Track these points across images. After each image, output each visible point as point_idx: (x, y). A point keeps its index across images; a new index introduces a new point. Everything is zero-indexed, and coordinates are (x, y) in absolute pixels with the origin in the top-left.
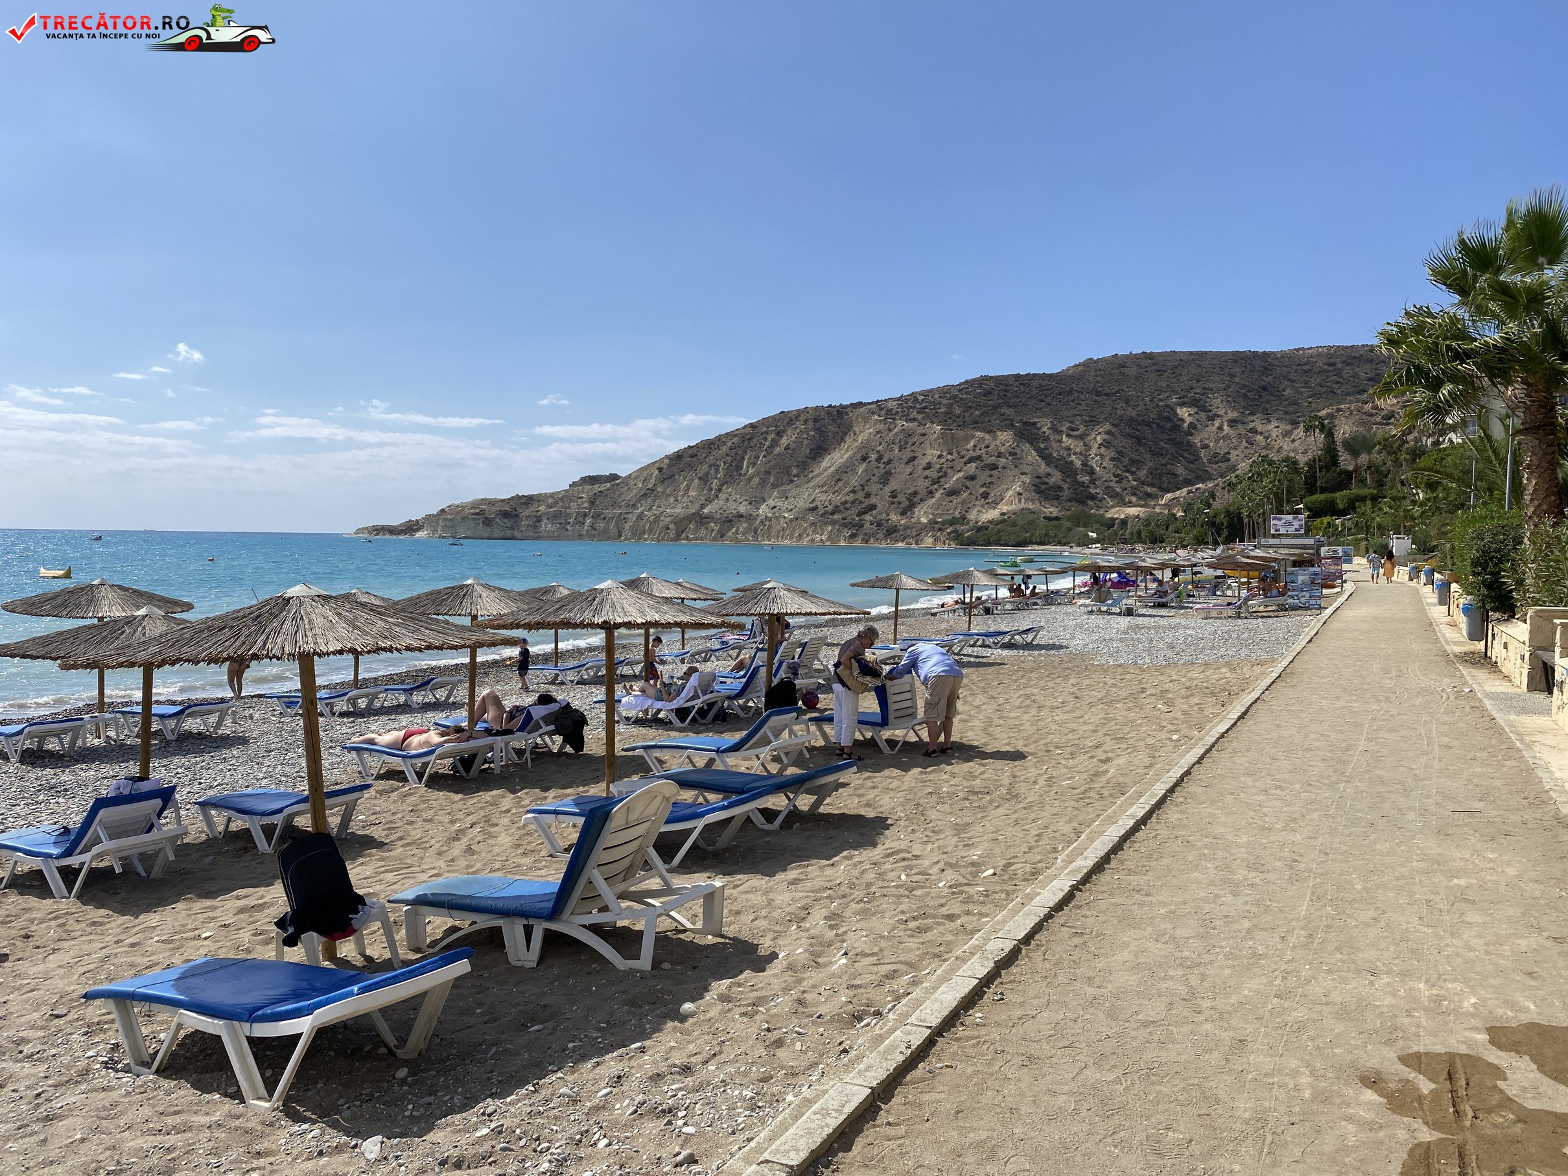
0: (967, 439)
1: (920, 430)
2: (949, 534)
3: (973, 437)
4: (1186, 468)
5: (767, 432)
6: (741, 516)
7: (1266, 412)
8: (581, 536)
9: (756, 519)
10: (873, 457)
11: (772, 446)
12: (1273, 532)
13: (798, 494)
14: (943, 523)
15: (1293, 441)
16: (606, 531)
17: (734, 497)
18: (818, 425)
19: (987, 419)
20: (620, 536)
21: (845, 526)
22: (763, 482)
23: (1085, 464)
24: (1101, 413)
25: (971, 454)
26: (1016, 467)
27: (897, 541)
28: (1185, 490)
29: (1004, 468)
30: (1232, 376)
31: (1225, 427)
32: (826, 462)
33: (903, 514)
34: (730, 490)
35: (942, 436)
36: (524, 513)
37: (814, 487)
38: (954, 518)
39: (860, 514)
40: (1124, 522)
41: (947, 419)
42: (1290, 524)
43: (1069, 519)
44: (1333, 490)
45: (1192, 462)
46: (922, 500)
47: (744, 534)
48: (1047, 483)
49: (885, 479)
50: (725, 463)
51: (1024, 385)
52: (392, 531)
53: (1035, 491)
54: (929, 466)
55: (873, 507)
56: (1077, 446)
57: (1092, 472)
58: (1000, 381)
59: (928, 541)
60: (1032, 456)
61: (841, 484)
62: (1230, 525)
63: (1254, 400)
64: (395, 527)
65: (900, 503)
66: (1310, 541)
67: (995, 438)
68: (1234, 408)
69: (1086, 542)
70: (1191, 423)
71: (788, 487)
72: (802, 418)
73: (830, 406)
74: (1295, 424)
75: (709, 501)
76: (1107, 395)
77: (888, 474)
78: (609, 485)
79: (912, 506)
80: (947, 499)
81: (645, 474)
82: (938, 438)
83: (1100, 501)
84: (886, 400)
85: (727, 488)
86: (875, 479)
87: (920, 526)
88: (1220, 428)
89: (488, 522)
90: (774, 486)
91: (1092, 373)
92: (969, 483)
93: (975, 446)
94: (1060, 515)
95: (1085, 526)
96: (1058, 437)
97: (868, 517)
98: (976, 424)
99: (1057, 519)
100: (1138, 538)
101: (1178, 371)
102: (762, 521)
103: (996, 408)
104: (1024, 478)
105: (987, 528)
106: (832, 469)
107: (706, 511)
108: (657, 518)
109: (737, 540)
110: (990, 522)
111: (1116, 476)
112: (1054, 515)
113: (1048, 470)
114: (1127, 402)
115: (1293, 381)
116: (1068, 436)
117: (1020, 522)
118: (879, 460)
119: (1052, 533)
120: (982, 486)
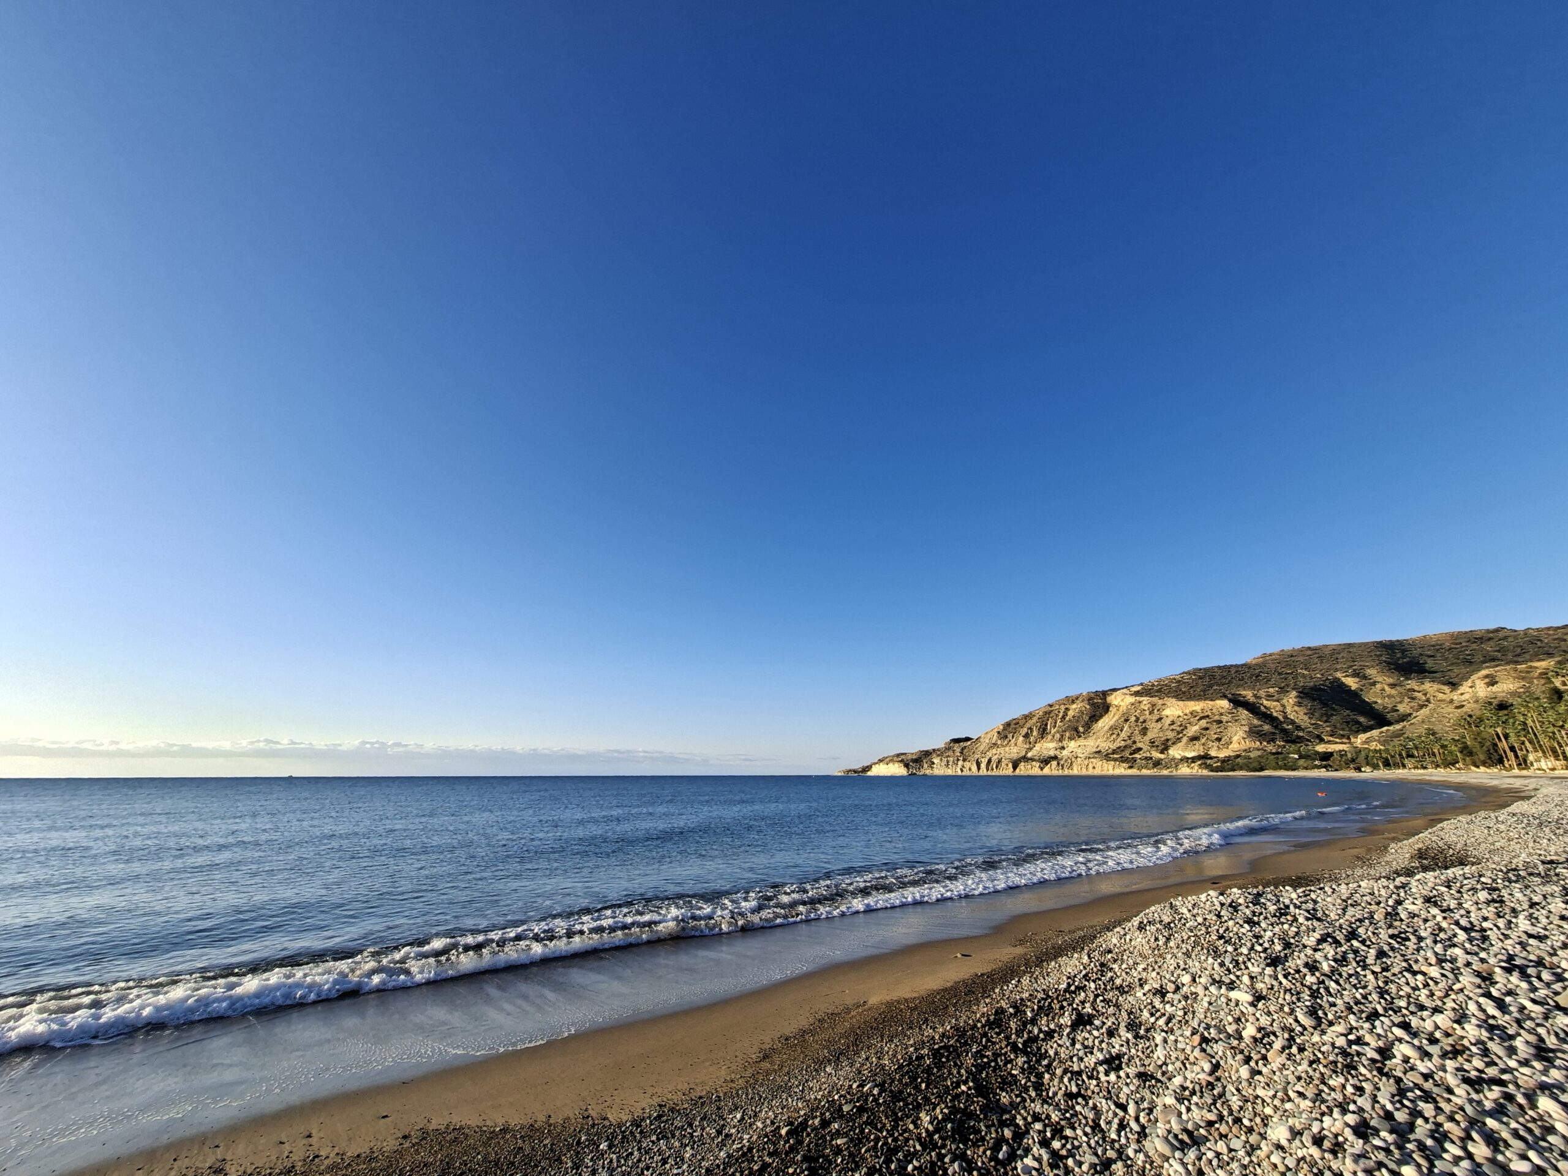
1: (1161, 702)
3: (1199, 704)
5: (1059, 709)
6: (1052, 757)
10: (1133, 719)
11: (1064, 715)
18: (1090, 703)
19: (1206, 693)
21: (1123, 762)
22: (1062, 737)
23: (1285, 717)
24: (1287, 686)
25: (1201, 714)
26: (1236, 721)
28: (1375, 731)
31: (1387, 689)
32: (1101, 723)
36: (925, 758)
37: (1096, 739)
38: (1200, 755)
39: (1132, 754)
40: (1333, 754)
41: (1178, 695)
45: (1370, 714)
47: (1055, 768)
48: (1262, 731)
49: (1144, 731)
50: (1036, 726)
51: (1226, 672)
53: (1254, 736)
54: (1172, 723)
55: (1140, 749)
56: (1276, 706)
57: (1293, 722)
58: (1206, 670)
60: (1246, 714)
61: (1114, 736)
64: (857, 770)
65: (1158, 746)
67: (1215, 704)
70: (1357, 688)
71: (1079, 739)
72: (1080, 699)
77: (1146, 729)
78: (969, 743)
79: (1167, 748)
80: (1192, 743)
83: (1308, 741)
85: (1040, 741)
88: (1383, 690)
90: (1070, 739)
91: (1271, 662)
93: (1202, 709)
94: (1279, 751)
96: (1261, 700)
97: (1138, 756)
98: (1199, 696)
102: (1066, 760)
103: (1210, 687)
104: (1244, 728)
105: (1227, 761)
106: (1106, 727)
110: (1227, 757)
111: (1313, 724)
112: (1276, 750)
113: (1261, 722)
114: (1304, 678)
116: (1268, 700)
117: (1251, 756)
119: (1281, 763)
120: (1215, 734)
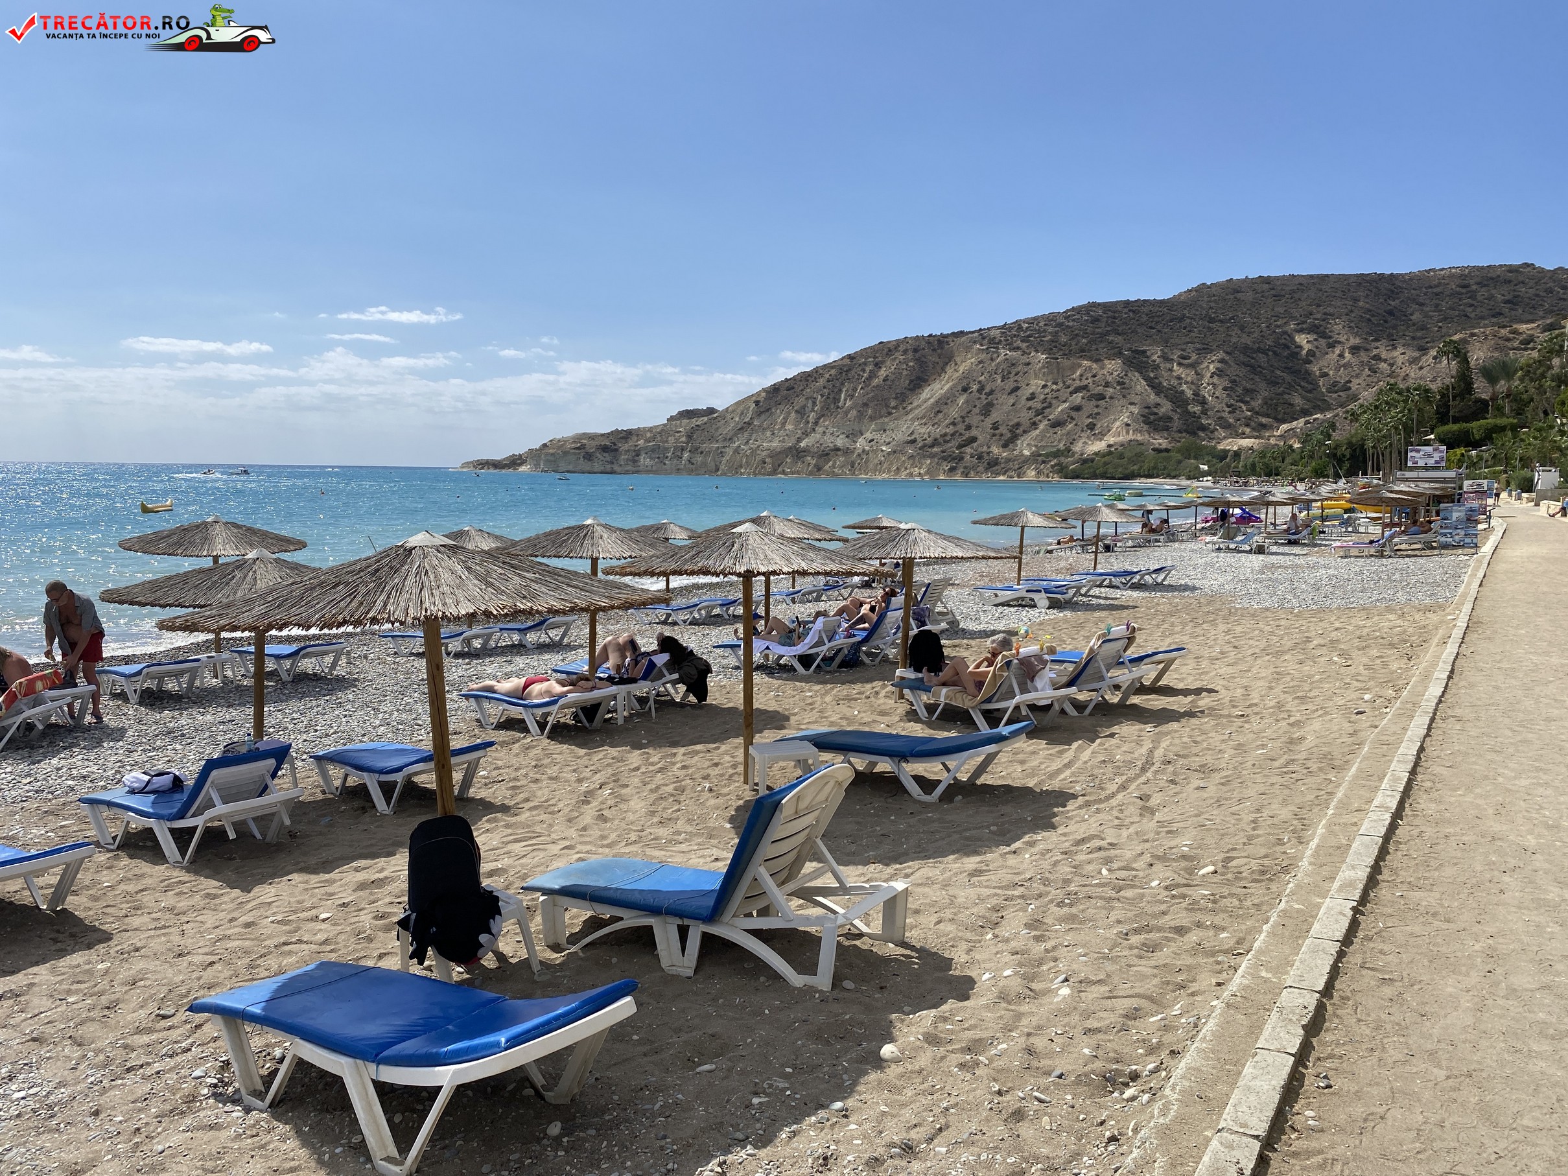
0: (1073, 369)
1: (1025, 359)
2: (1053, 467)
3: (1080, 366)
4: (1303, 397)
5: (865, 364)
6: (838, 449)
7: (1391, 338)
8: (678, 471)
9: (853, 452)
10: (975, 387)
11: (870, 378)
12: (1410, 464)
13: (897, 427)
14: (1047, 455)
15: (1421, 368)
16: (704, 464)
17: (831, 430)
18: (917, 355)
19: (1094, 347)
20: (718, 470)
21: (944, 459)
22: (861, 415)
23: (1196, 394)
24: (1214, 340)
25: (1077, 383)
26: (1124, 396)
27: (998, 474)
28: (1302, 420)
29: (1111, 398)
30: (1356, 300)
31: (1347, 354)
32: (926, 393)
33: (1005, 446)
34: (827, 423)
35: (1047, 365)
36: (624, 447)
37: (913, 420)
38: (1058, 450)
39: (960, 447)
40: (1237, 454)
41: (1053, 347)
42: (1430, 456)
43: (1179, 451)
44: (1467, 419)
45: (1310, 392)
46: (1025, 432)
47: (841, 467)
48: (1156, 414)
49: (987, 410)
50: (822, 396)
51: (1134, 312)
52: (496, 465)
53: (1144, 422)
54: (1032, 397)
55: (974, 439)
56: (1188, 374)
57: (1203, 402)
58: (1107, 307)
59: (1031, 474)
60: (1141, 385)
61: (940, 416)
62: (1353, 457)
63: (1378, 325)
64: (499, 462)
65: (1001, 435)
66: (1451, 474)
67: (1103, 367)
68: (1356, 334)
69: (1197, 475)
70: (1310, 350)
71: (886, 420)
72: (902, 348)
73: (930, 335)
74: (1423, 350)
75: (806, 434)
76: (1221, 321)
77: (990, 405)
78: (706, 419)
79: (1014, 438)
80: (1052, 430)
81: (741, 408)
82: (1043, 367)
83: (1212, 432)
84: (989, 329)
85: (824, 421)
86: (977, 410)
87: (1023, 458)
88: (1341, 356)
89: (589, 457)
90: (872, 419)
91: (1205, 299)
92: (1074, 414)
93: (1081, 375)
94: (1169, 447)
95: (1196, 458)
96: (1168, 366)
97: (968, 450)
98: (1083, 352)
99: (1167, 450)
100: (1252, 470)
101: (1297, 296)
102: (859, 455)
103: (1102, 335)
104: (1132, 408)
105: (1092, 460)
106: (932, 400)
107: (802, 445)
108: (754, 452)
109: (834, 474)
110: (1096, 454)
111: (1228, 406)
112: (1164, 446)
113: (1158, 400)
114: (1242, 329)
115: (1422, 305)
116: (1180, 364)
117: (1128, 454)
118: (980, 391)
119: (1160, 466)
120: (1088, 417)
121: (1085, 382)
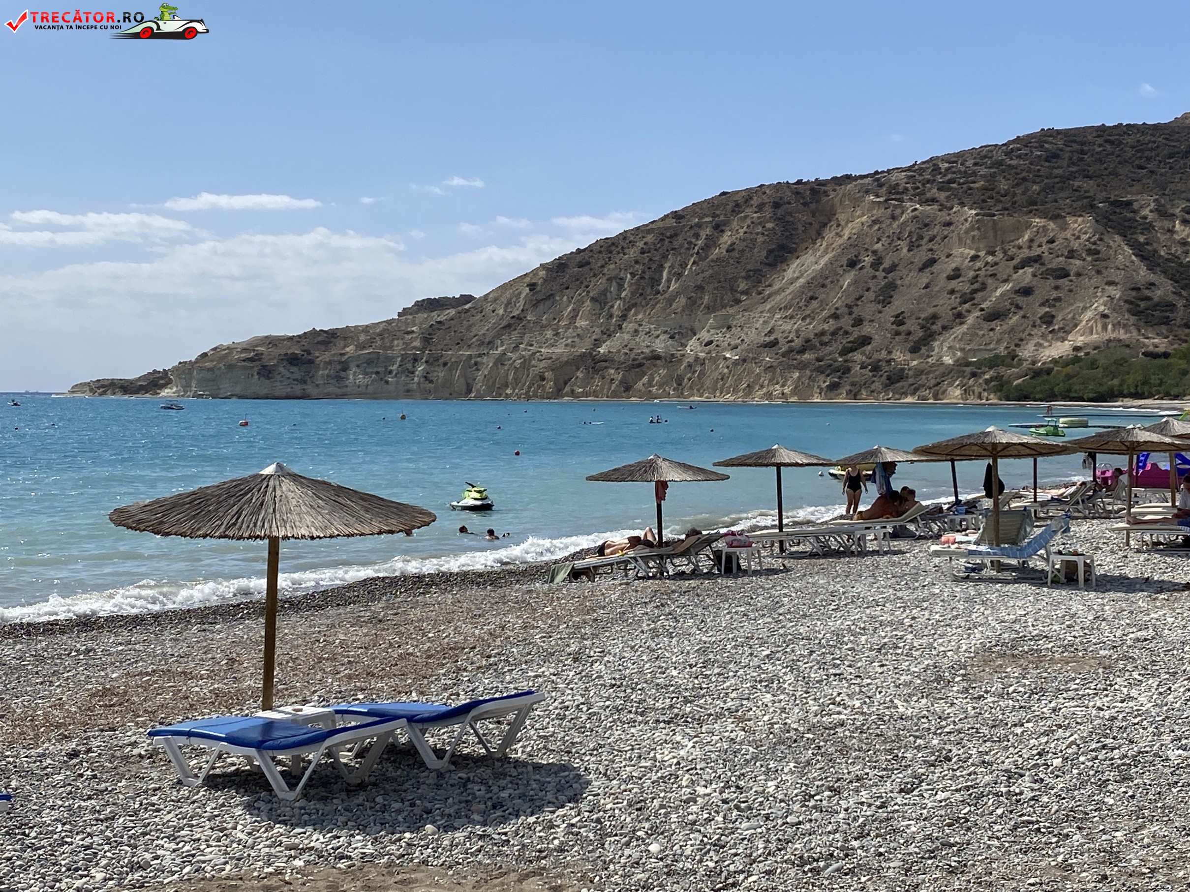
1: (944, 216)
2: (987, 382)
3: (1029, 226)
5: (699, 226)
6: (657, 357)
8: (408, 393)
9: (680, 361)
10: (868, 260)
11: (707, 247)
13: (748, 321)
14: (979, 364)
16: (448, 382)
17: (647, 327)
18: (780, 212)
19: (1051, 197)
20: (469, 391)
21: (821, 371)
22: (692, 304)
26: (1099, 272)
27: (905, 394)
29: (1078, 275)
32: (792, 270)
33: (914, 350)
34: (640, 316)
35: (978, 225)
36: (322, 357)
37: (772, 311)
38: (997, 356)
46: (944, 328)
47: (661, 385)
49: (886, 295)
50: (633, 275)
51: (1112, 143)
52: (126, 387)
54: (956, 274)
55: (866, 341)
58: (1070, 136)
59: (955, 394)
61: (815, 304)
67: (1064, 227)
71: (731, 311)
72: (755, 201)
73: (799, 182)
75: (608, 334)
77: (891, 287)
78: (452, 312)
80: (986, 325)
81: (508, 294)
82: (972, 228)
84: (889, 171)
85: (636, 314)
87: (942, 369)
89: (266, 372)
90: (710, 309)
94: (1170, 349)
98: (1033, 205)
99: (1166, 355)
105: (1049, 372)
106: (802, 280)
107: (601, 350)
108: (526, 363)
112: (1161, 349)
117: (1103, 362)
119: (1155, 380)
120: (1043, 305)
121: (1037, 251)
